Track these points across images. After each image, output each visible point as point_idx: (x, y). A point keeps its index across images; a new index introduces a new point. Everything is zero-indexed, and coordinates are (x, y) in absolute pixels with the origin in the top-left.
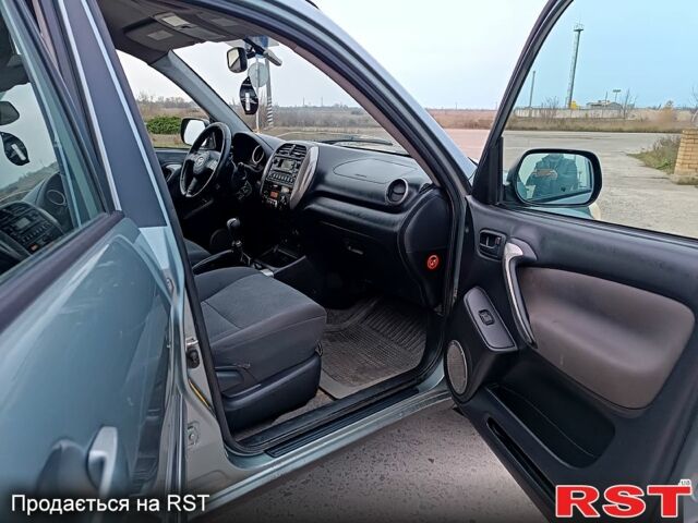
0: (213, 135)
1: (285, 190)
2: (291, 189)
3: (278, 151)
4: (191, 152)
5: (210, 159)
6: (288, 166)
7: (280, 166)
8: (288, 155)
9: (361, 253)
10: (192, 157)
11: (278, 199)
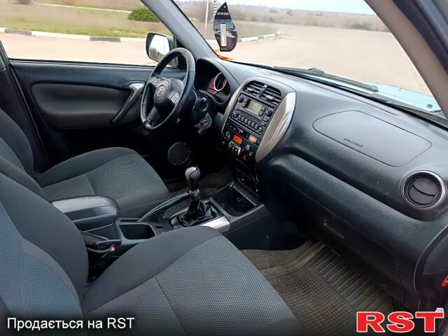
0: (175, 60)
1: (252, 139)
2: (260, 140)
3: (245, 88)
4: (153, 75)
5: (171, 89)
6: (256, 108)
7: (246, 106)
8: (257, 97)
9: (343, 237)
10: (154, 81)
11: (242, 146)
